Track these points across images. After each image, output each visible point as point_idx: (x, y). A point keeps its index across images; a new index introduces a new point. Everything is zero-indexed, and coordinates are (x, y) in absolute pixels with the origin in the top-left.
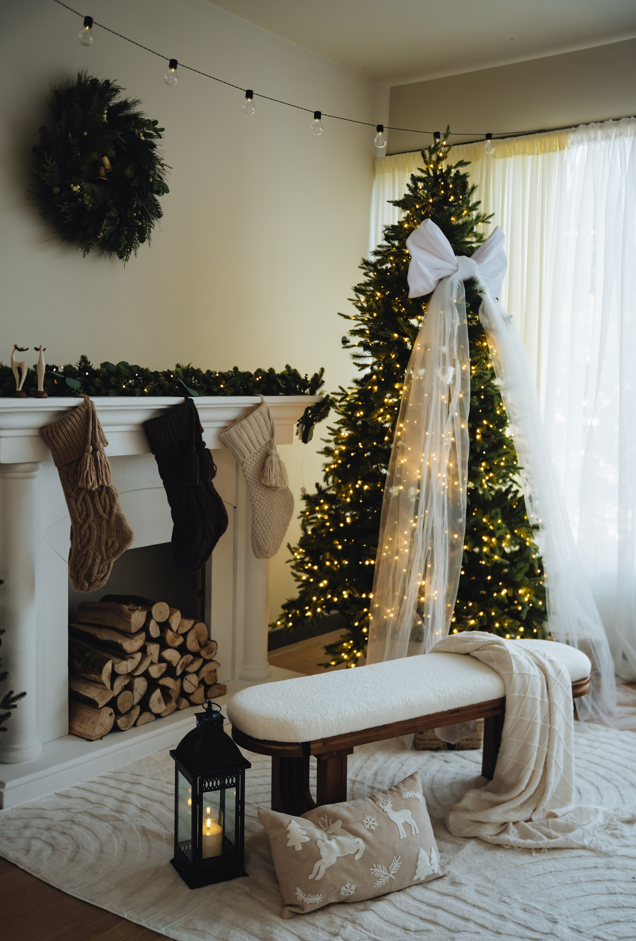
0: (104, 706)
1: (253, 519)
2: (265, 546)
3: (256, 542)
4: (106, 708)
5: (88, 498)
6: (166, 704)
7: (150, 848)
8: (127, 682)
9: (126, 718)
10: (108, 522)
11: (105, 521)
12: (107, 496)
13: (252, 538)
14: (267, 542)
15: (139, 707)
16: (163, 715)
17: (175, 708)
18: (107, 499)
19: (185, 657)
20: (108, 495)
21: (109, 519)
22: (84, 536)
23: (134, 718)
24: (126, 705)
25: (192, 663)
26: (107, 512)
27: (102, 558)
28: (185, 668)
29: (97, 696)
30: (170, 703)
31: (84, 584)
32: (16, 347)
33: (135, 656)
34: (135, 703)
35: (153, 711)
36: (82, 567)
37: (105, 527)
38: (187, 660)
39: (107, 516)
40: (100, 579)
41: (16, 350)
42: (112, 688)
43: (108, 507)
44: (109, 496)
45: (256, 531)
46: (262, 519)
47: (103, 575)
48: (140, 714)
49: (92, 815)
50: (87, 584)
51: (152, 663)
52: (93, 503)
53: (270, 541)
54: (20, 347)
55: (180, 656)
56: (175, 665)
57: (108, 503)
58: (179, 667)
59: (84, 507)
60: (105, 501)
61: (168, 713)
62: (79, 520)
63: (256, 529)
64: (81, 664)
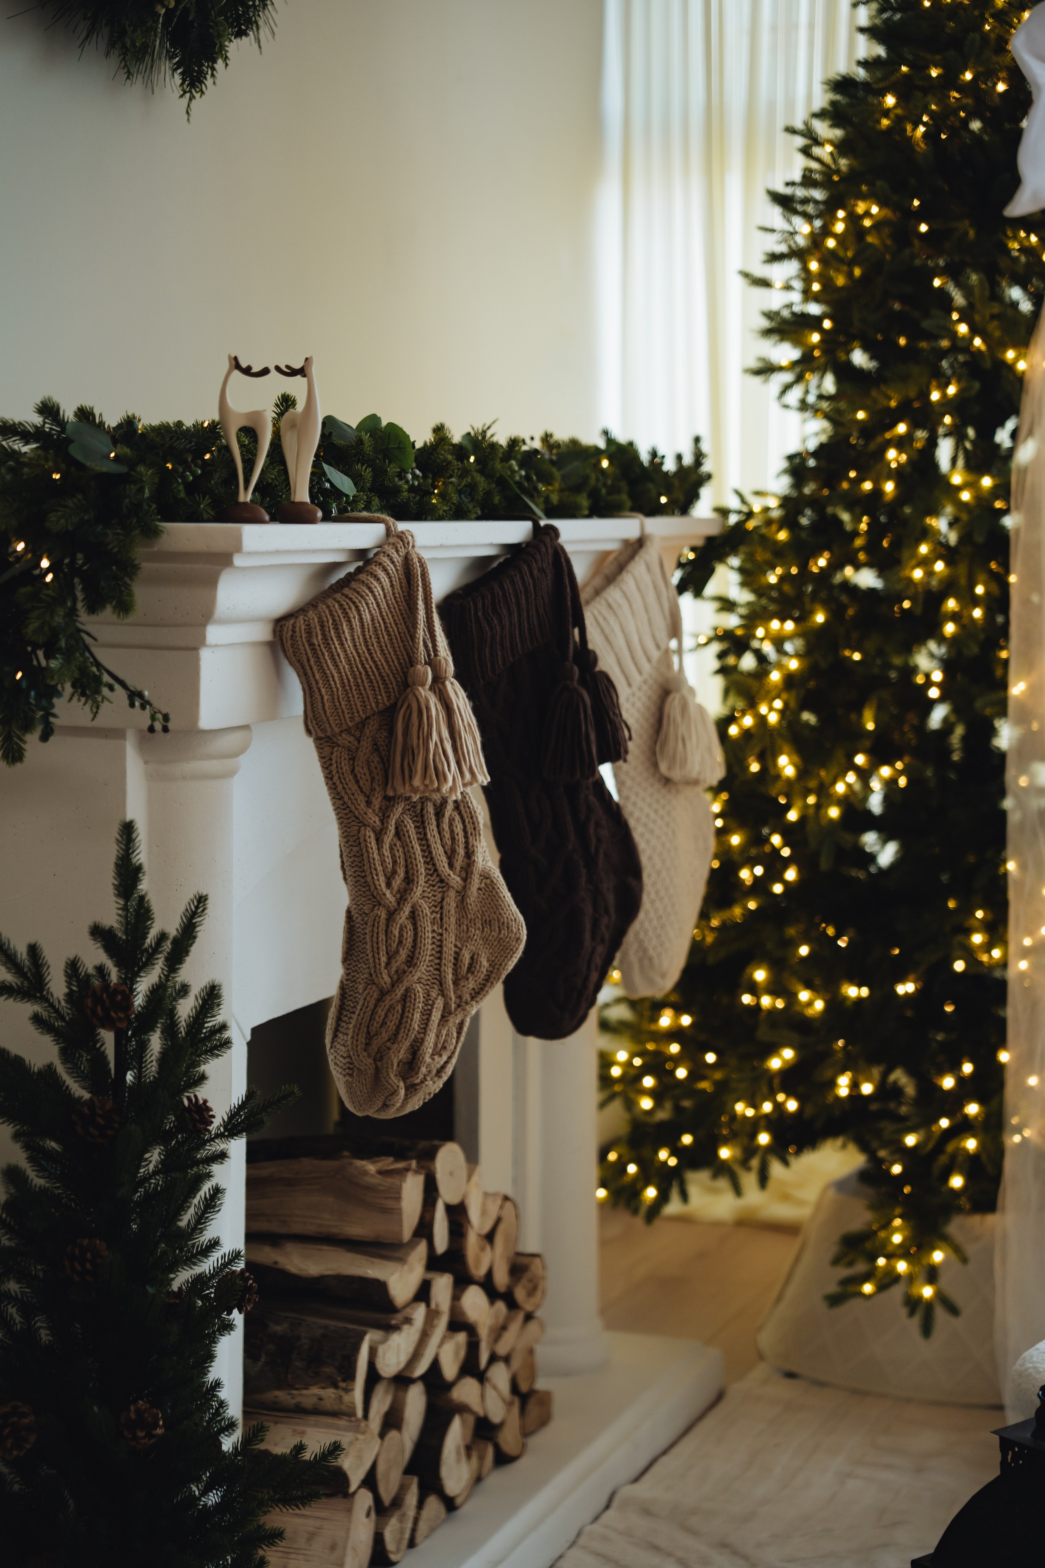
0: (358, 1487)
4: (361, 1494)
5: (410, 826)
10: (462, 894)
11: (452, 894)
12: (457, 818)
15: (415, 1478)
18: (459, 828)
19: (494, 1310)
20: (460, 814)
21: (464, 887)
22: (400, 942)
23: (410, 1517)
24: (392, 1476)
25: (504, 1326)
26: (458, 865)
27: (446, 1006)
28: (493, 1345)
31: (394, 1092)
32: (236, 364)
35: (446, 1490)
36: (394, 1038)
37: (453, 911)
38: (498, 1318)
39: (458, 879)
40: (434, 1071)
41: (236, 373)
43: (461, 851)
44: (463, 822)
47: (444, 1058)
48: (421, 1506)
50: (402, 1090)
52: (423, 838)
54: (244, 365)
55: (487, 1308)
56: (479, 1333)
57: (461, 838)
58: (484, 1341)
59: (400, 854)
60: (452, 831)
62: (388, 895)
64: (263, 1360)
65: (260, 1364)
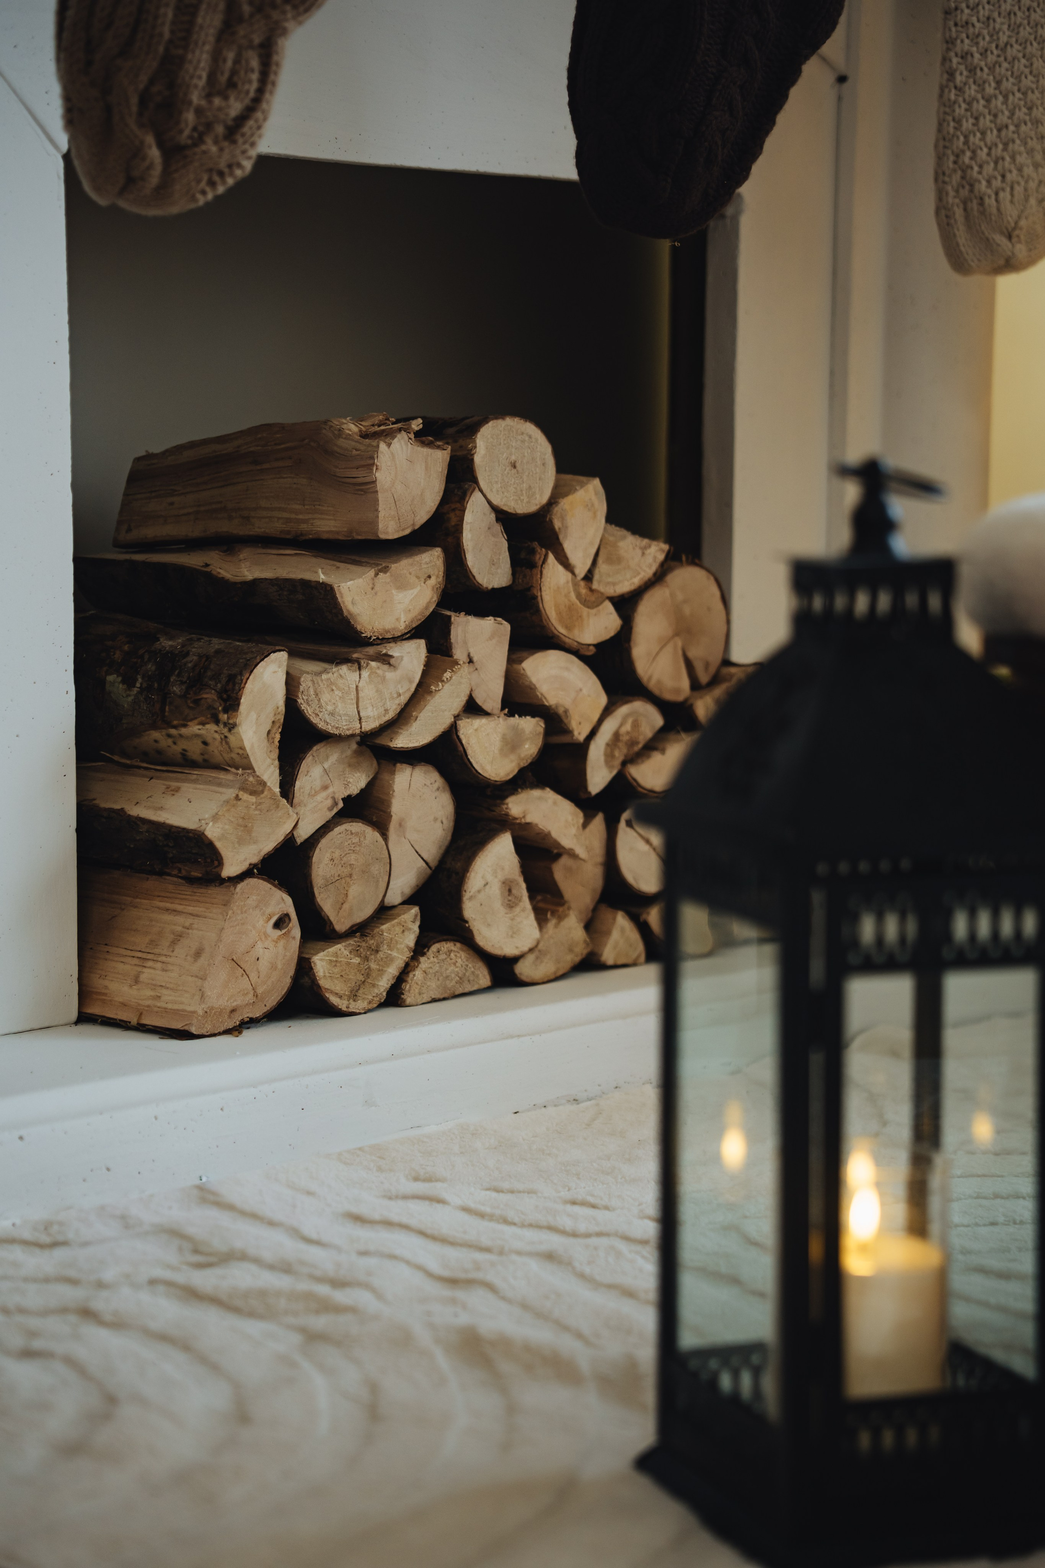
0: (247, 874)
1: (945, 59)
2: (1005, 196)
3: (956, 178)
4: (259, 886)
6: (541, 917)
7: (512, 1409)
8: (357, 782)
9: (356, 951)
13: (940, 158)
14: (1011, 177)
15: (415, 910)
16: (523, 969)
17: (580, 951)
19: (624, 710)
23: (390, 960)
24: (355, 890)
25: (653, 745)
28: (624, 764)
29: (215, 818)
30: (561, 918)
31: (137, 152)
33: (395, 650)
34: (394, 897)
35: (480, 941)
36: (126, 46)
38: (636, 725)
42: (287, 789)
45: (958, 122)
46: (991, 58)
47: (235, 107)
48: (420, 949)
49: (191, 1294)
50: (155, 153)
51: (472, 708)
53: (1029, 171)
55: (603, 700)
56: (580, 733)
58: (596, 752)
61: (546, 968)
63: (960, 110)
64: (138, 685)
65: (135, 690)
